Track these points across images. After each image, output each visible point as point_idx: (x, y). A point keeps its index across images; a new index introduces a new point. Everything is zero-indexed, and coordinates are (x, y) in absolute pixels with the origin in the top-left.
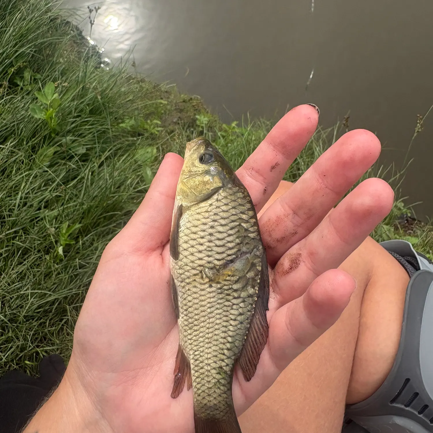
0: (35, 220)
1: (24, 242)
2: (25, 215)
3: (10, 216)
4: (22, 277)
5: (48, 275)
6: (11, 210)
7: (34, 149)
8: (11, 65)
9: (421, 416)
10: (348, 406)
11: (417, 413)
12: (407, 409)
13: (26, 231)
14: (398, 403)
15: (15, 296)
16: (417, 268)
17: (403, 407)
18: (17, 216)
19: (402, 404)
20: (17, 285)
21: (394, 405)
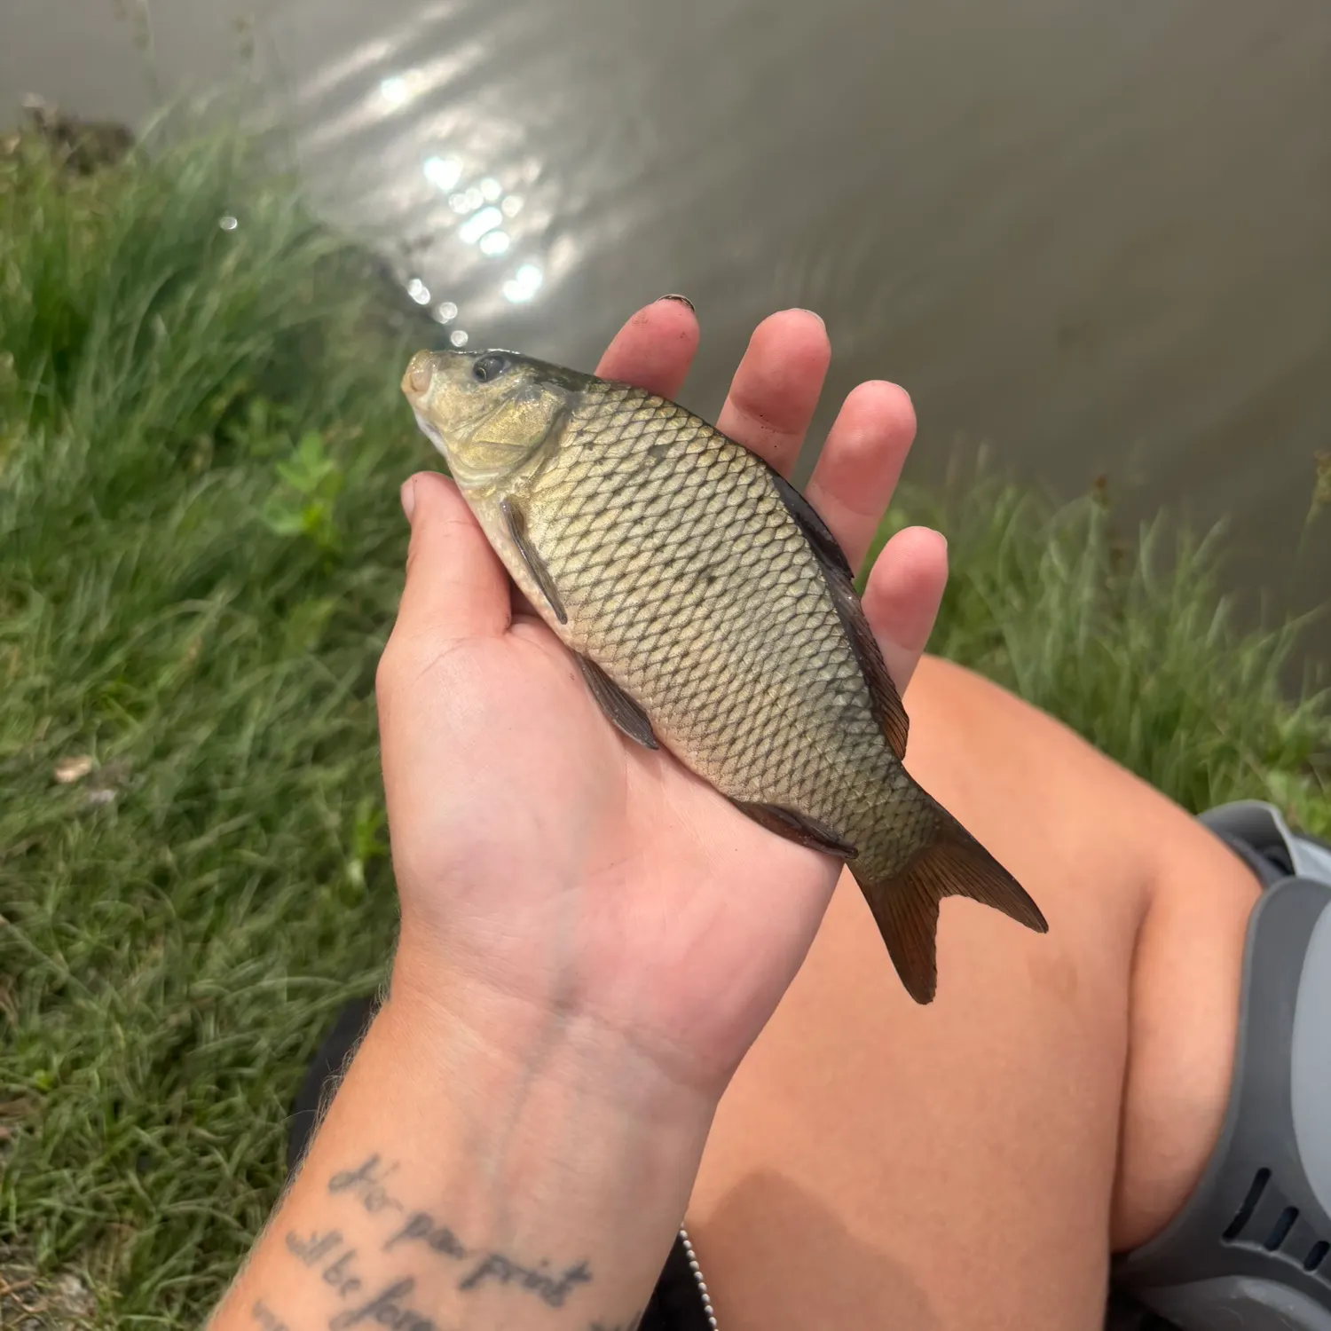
0: (288, 795)
1: (264, 852)
2: (264, 784)
3: (226, 786)
4: (261, 945)
5: (326, 940)
6: (229, 772)
7: (280, 607)
8: (217, 390)
9: (1312, 1273)
10: (1118, 1258)
11: (1299, 1266)
12: (1274, 1254)
13: (267, 824)
14: (1246, 1239)
15: (247, 993)
16: (1284, 866)
17: (1260, 1249)
18: (245, 784)
19: (1257, 1240)
20: (251, 967)
21: (1237, 1244)
